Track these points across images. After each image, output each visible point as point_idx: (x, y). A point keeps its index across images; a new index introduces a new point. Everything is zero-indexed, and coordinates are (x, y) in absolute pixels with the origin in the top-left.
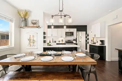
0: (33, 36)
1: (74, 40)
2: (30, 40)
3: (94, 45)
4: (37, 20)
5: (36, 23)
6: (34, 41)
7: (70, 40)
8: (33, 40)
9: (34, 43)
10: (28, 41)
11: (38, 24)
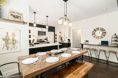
0: (13, 34)
1: (45, 39)
2: (6, 40)
3: (63, 42)
4: (21, 14)
5: (19, 17)
6: (14, 42)
7: (42, 40)
8: (13, 40)
9: (14, 44)
10: (4, 42)
11: (22, 19)
